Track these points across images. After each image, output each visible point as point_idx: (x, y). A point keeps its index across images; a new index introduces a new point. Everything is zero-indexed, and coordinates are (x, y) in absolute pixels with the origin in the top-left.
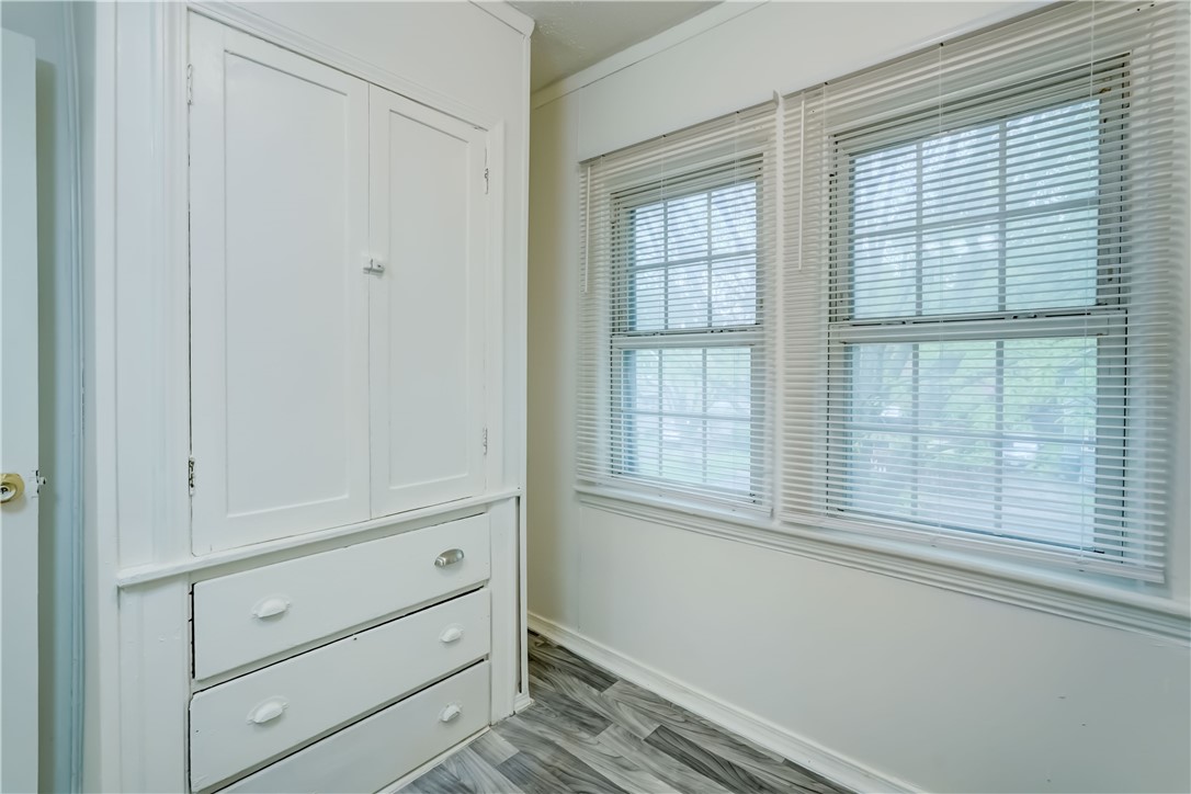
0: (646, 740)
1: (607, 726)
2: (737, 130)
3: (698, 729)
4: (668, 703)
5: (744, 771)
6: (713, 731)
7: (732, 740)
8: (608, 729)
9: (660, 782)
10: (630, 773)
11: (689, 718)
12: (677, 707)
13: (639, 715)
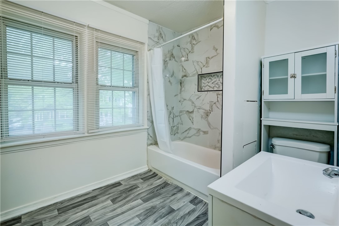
0: (59, 214)
1: (42, 223)
2: (75, 27)
3: (68, 202)
4: (49, 206)
5: (89, 198)
6: (72, 199)
7: (78, 197)
8: (43, 223)
9: (77, 214)
10: (67, 220)
11: (62, 202)
12: (54, 204)
13: (46, 214)
